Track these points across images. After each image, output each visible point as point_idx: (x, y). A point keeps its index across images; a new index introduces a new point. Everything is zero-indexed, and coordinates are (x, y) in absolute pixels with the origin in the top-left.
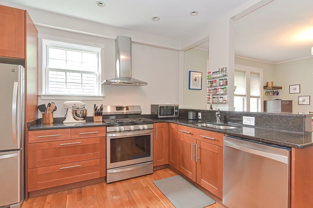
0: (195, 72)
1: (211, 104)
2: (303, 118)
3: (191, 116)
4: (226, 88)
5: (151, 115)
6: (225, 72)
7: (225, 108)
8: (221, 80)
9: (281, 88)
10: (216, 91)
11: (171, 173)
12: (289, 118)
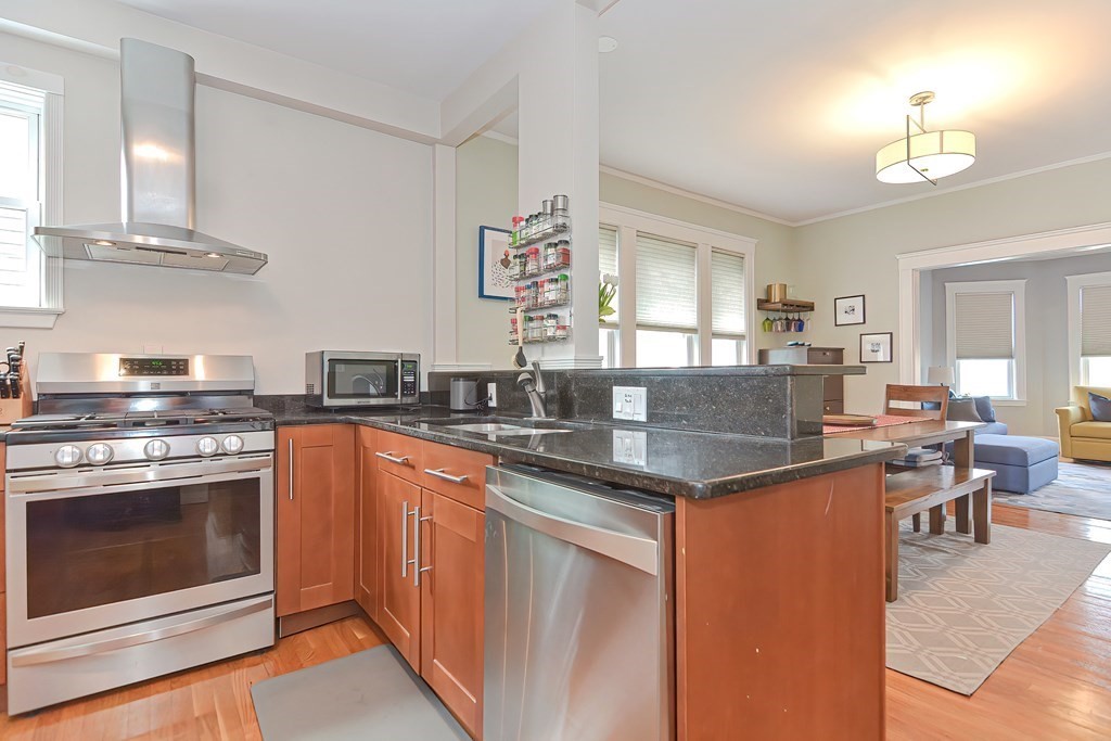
0: (499, 230)
1: (520, 344)
2: (786, 379)
3: (460, 396)
4: (566, 277)
5: (305, 397)
6: (560, 213)
7: (560, 359)
8: (550, 245)
9: (810, 307)
10: (537, 293)
11: (360, 636)
12: (747, 380)
